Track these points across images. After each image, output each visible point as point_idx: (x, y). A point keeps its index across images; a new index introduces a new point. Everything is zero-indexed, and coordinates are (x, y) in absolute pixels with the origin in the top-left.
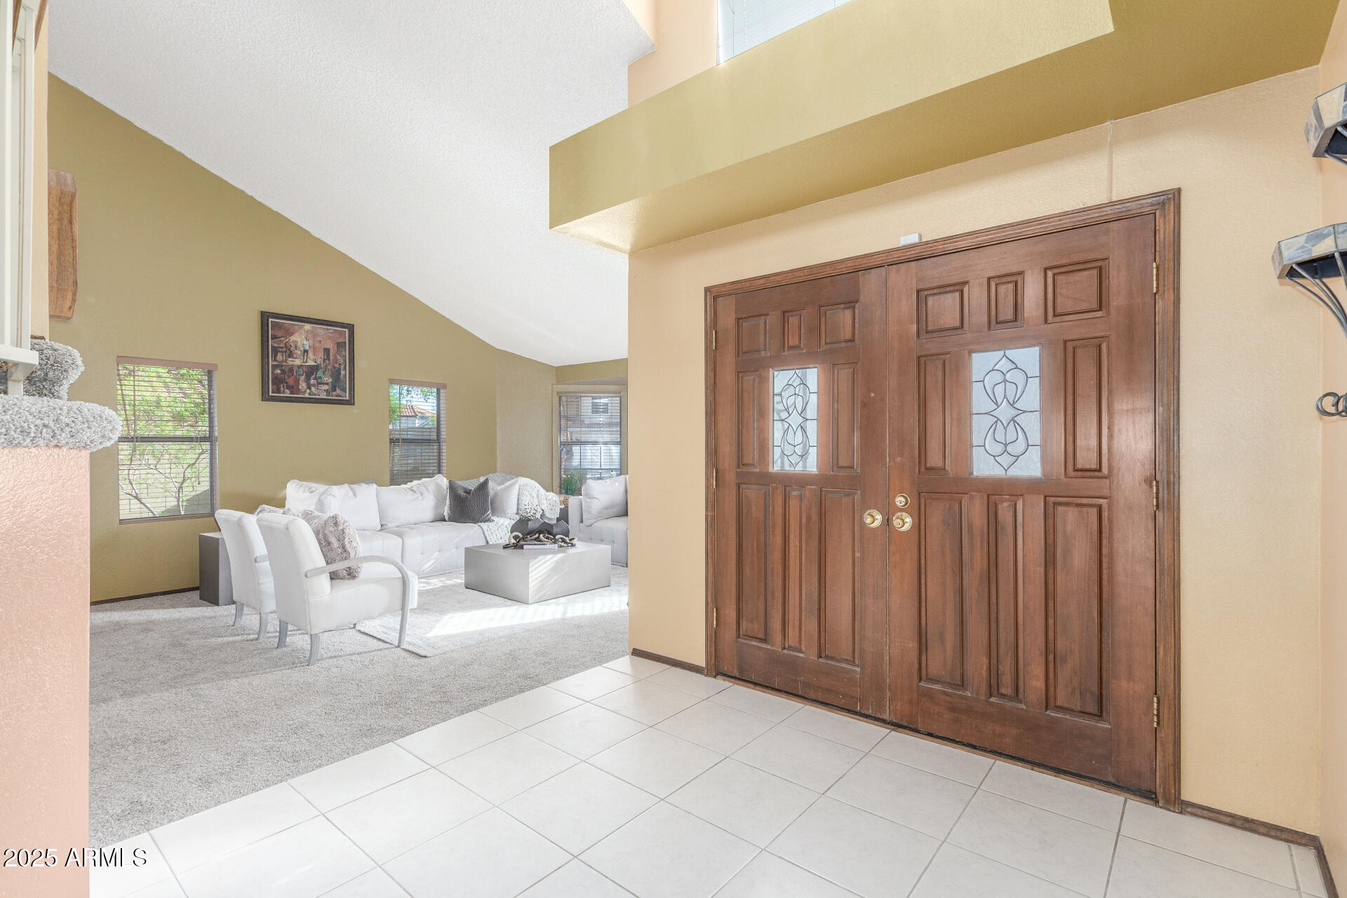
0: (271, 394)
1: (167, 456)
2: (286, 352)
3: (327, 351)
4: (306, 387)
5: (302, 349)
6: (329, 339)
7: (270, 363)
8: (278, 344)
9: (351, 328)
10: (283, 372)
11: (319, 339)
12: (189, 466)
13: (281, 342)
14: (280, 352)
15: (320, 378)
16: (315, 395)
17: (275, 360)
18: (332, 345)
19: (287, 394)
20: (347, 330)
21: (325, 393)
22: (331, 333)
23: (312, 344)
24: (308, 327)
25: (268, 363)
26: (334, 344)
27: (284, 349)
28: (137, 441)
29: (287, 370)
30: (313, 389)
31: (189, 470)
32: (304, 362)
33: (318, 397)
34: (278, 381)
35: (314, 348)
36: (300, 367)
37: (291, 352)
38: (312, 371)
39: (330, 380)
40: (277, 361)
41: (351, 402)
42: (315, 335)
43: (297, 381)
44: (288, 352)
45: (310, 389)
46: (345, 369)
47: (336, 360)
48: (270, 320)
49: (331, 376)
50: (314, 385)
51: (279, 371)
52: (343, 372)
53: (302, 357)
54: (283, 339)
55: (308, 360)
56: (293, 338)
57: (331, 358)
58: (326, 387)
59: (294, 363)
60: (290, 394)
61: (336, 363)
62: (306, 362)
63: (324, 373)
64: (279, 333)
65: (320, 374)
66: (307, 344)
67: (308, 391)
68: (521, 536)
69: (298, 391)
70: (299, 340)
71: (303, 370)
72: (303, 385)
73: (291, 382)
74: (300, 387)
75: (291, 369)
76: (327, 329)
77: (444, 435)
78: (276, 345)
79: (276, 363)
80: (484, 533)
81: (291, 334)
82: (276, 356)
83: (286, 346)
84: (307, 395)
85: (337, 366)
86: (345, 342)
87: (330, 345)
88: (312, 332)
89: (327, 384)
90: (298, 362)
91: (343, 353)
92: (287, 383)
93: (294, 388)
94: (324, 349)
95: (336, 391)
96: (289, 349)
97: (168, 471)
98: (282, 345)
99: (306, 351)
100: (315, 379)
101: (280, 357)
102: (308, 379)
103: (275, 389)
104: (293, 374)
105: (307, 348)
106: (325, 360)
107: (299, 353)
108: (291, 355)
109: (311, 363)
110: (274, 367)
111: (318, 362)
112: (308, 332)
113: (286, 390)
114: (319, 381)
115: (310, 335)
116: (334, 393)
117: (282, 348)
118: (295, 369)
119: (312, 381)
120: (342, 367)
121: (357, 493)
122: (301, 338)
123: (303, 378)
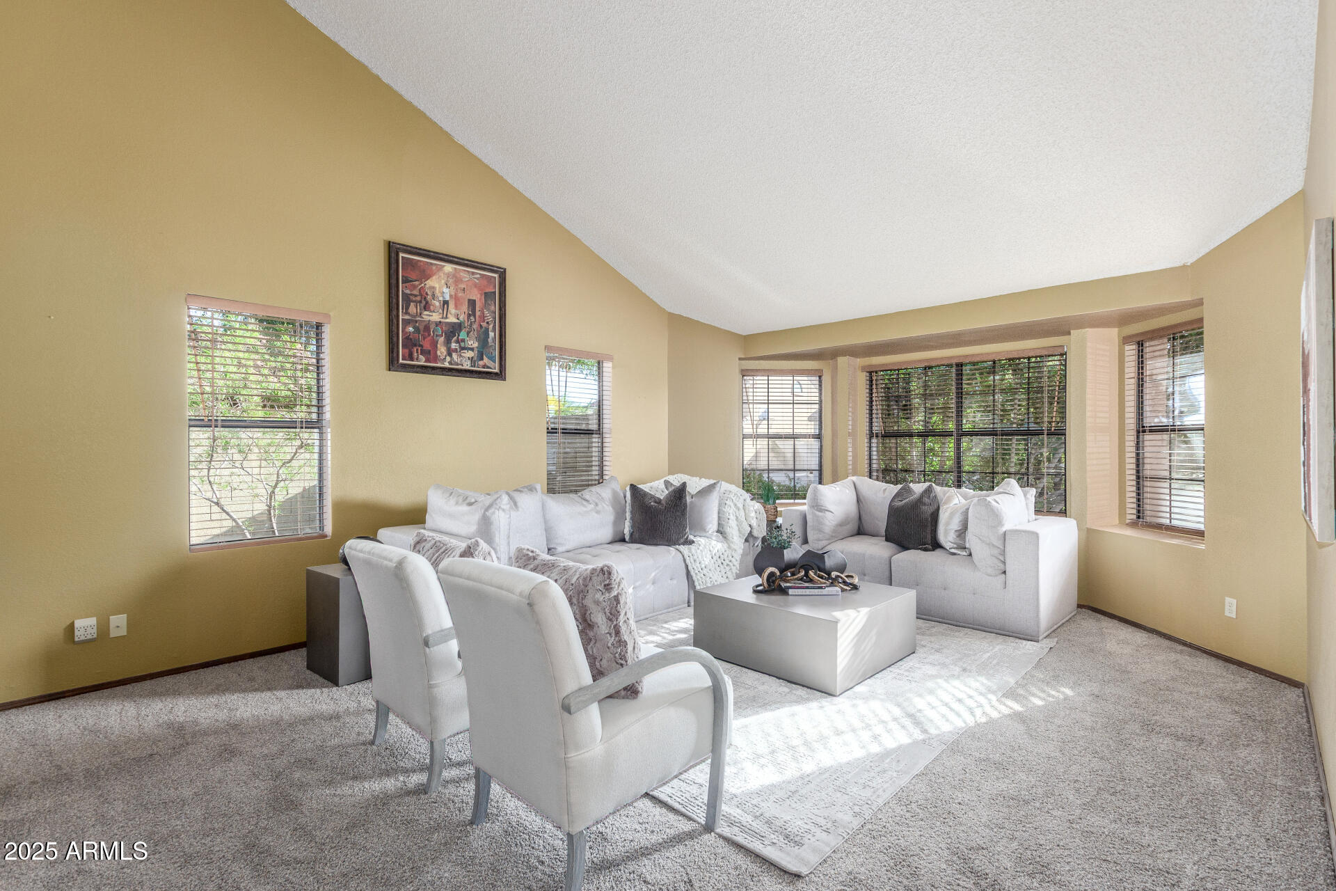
0: (401, 361)
1: (256, 450)
2: (420, 302)
3: (472, 303)
4: (445, 353)
5: (441, 299)
6: (476, 287)
7: (401, 317)
8: (411, 291)
9: (503, 274)
10: (417, 330)
11: (463, 286)
12: (284, 464)
13: (415, 287)
14: (413, 302)
15: (463, 340)
16: (458, 364)
17: (407, 313)
18: (479, 296)
19: (422, 361)
20: (496, 275)
21: (469, 363)
22: (477, 279)
23: (453, 294)
24: (449, 268)
25: (398, 316)
26: (481, 295)
27: (418, 298)
28: (216, 426)
29: (422, 328)
30: (454, 356)
31: (283, 469)
32: (443, 318)
33: (460, 367)
34: (410, 343)
35: (456, 298)
36: (438, 324)
37: (427, 302)
38: (452, 331)
39: (476, 345)
40: (409, 314)
41: (500, 375)
42: (458, 281)
43: (434, 345)
44: (424, 302)
45: (450, 354)
46: (494, 330)
47: (483, 317)
48: (401, 255)
49: (478, 339)
50: (456, 351)
51: (411, 329)
52: (491, 334)
53: (441, 311)
54: (417, 283)
55: (449, 315)
56: (430, 283)
57: (478, 313)
58: (470, 354)
59: (431, 318)
60: (425, 362)
61: (484, 321)
62: (446, 318)
63: (468, 333)
64: (413, 276)
65: (463, 335)
66: (447, 293)
67: (448, 359)
68: (778, 574)
69: (436, 359)
70: (437, 286)
71: (442, 329)
72: (442, 351)
73: (427, 346)
74: (439, 353)
75: (427, 328)
76: (473, 273)
77: (607, 424)
78: (408, 291)
79: (407, 317)
80: (685, 560)
81: (428, 277)
82: (407, 308)
83: (421, 295)
84: (447, 365)
85: (484, 324)
86: (495, 293)
87: (476, 295)
88: (454, 276)
89: (472, 349)
90: (435, 317)
91: (493, 308)
92: (421, 346)
93: (430, 354)
94: (469, 300)
95: (482, 359)
96: (425, 298)
97: (256, 471)
98: (416, 292)
99: (446, 303)
100: (458, 341)
101: (412, 309)
102: (448, 342)
103: (407, 355)
104: (429, 335)
105: (447, 298)
106: (469, 315)
107: (437, 304)
108: (426, 307)
109: (452, 319)
110: (406, 322)
111: (461, 318)
112: (448, 275)
113: (421, 357)
114: (462, 344)
115: (451, 281)
116: (481, 363)
117: (416, 296)
118: (432, 327)
119: (454, 345)
120: (491, 326)
121: (519, 504)
122: (440, 284)
123: (441, 340)
